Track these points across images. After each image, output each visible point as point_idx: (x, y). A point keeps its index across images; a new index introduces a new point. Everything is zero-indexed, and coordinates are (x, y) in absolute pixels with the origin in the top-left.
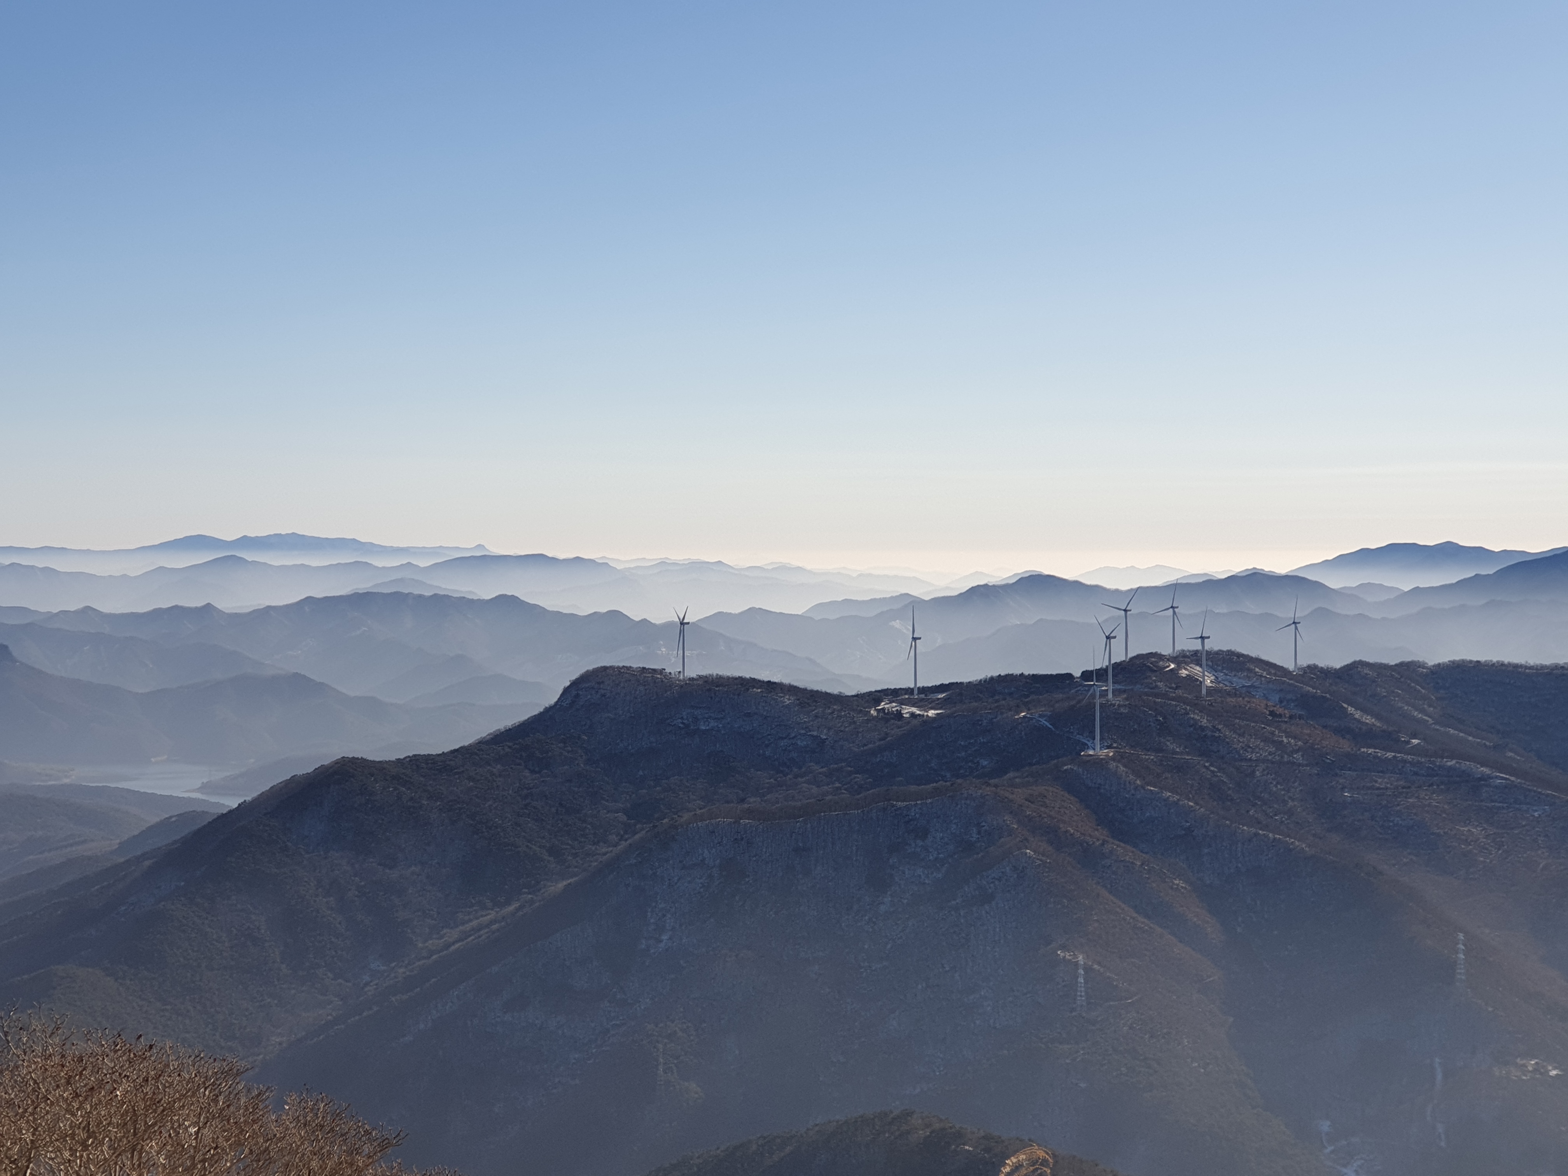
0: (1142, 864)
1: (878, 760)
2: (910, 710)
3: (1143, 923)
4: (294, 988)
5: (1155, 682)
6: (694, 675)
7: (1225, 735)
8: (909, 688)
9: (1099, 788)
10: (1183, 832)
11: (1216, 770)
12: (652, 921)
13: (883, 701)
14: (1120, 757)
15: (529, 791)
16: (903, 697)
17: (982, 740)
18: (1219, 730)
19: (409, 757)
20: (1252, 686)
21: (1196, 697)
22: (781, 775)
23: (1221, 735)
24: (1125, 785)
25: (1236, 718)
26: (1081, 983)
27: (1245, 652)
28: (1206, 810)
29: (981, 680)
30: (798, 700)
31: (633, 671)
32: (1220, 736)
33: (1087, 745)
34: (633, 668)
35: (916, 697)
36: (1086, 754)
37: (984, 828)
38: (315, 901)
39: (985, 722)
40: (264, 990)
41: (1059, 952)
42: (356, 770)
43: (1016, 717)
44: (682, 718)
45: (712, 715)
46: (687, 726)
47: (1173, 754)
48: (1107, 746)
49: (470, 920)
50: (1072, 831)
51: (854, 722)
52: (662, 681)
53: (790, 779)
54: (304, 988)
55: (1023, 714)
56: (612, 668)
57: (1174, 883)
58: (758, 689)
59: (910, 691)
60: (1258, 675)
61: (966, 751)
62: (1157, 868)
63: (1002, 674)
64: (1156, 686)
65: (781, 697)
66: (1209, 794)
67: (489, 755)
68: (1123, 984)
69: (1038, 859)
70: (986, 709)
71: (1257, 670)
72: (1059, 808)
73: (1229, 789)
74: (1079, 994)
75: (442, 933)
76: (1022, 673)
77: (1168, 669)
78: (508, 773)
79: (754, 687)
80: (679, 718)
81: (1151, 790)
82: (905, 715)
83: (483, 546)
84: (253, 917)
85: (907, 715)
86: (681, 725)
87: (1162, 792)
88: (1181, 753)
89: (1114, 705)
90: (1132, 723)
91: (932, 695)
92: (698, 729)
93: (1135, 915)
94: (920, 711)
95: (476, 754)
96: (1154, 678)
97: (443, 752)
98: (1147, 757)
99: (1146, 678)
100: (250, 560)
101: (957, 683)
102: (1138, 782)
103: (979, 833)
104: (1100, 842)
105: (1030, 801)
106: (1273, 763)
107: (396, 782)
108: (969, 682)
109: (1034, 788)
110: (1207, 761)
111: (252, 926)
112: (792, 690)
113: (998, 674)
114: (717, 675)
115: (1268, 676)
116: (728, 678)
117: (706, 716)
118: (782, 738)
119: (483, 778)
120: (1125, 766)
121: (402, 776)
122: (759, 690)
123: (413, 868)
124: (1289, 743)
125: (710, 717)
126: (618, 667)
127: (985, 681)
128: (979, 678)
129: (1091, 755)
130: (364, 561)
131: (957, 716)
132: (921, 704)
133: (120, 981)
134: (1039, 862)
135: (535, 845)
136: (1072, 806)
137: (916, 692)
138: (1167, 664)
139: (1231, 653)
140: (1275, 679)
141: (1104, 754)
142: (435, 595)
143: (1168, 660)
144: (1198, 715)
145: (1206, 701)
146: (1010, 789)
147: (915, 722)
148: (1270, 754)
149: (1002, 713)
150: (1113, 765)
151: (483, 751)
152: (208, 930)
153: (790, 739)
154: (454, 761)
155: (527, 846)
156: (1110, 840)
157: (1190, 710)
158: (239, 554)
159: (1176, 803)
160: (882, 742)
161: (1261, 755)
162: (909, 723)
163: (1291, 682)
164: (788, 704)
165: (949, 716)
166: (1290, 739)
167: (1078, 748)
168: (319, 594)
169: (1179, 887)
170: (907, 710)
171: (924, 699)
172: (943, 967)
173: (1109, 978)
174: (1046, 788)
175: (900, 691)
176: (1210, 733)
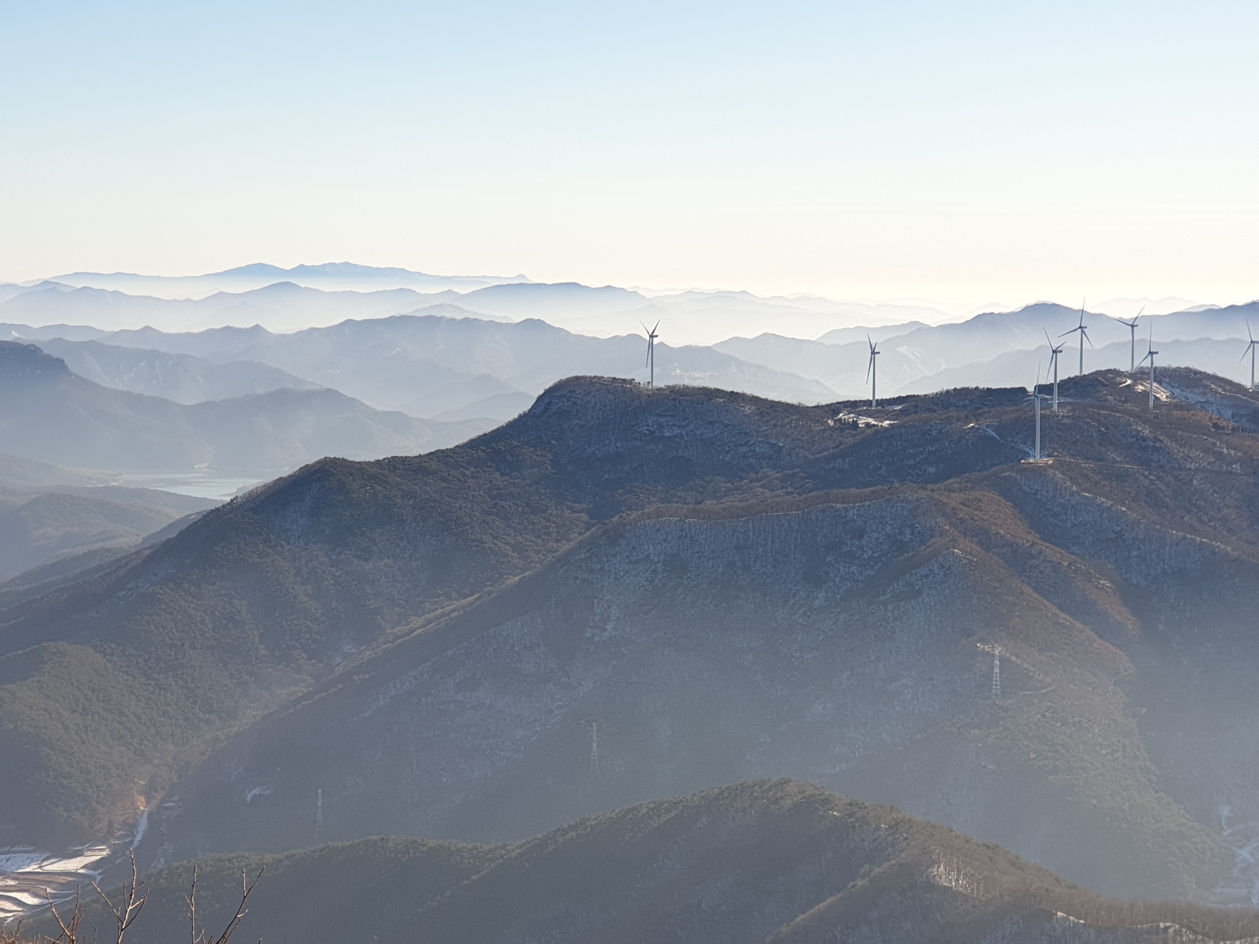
0: (1070, 565)
1: (831, 466)
2: (867, 421)
3: (1064, 619)
4: (270, 667)
5: (1105, 395)
6: (662, 385)
7: (1166, 446)
8: (868, 400)
9: (1035, 494)
10: (1114, 536)
11: (1154, 478)
12: (598, 611)
13: (842, 412)
14: (1059, 465)
15: (498, 492)
16: (862, 409)
17: (930, 449)
18: (1161, 441)
19: (388, 458)
20: (1207, 402)
21: (1143, 410)
22: (738, 480)
23: (1162, 445)
24: (1061, 490)
25: (1179, 429)
26: (996, 673)
27: (1203, 370)
28: (1138, 515)
29: (937, 393)
30: (759, 409)
31: (604, 381)
32: (1161, 447)
33: (1029, 453)
34: (604, 378)
35: (874, 408)
36: (1026, 462)
37: (917, 529)
38: (293, 588)
39: (934, 433)
40: (242, 668)
41: (978, 645)
42: (335, 469)
43: (964, 427)
44: (648, 425)
45: (677, 423)
46: (652, 433)
47: (1113, 463)
48: (1047, 454)
49: (437, 609)
50: (1003, 533)
51: (811, 431)
52: (631, 390)
53: (746, 484)
54: (279, 667)
55: (972, 425)
56: (584, 378)
57: (1099, 583)
58: (720, 399)
59: (869, 403)
60: (1213, 392)
61: (915, 459)
62: (1084, 568)
63: (958, 388)
64: (1106, 400)
65: (743, 407)
66: (1146, 501)
67: (463, 457)
68: (1039, 675)
69: (964, 558)
70: (936, 419)
71: (1213, 386)
72: (994, 512)
73: (1166, 496)
74: (994, 683)
75: (409, 620)
76: (977, 387)
77: (1124, 385)
78: (479, 475)
79: (717, 397)
80: (644, 425)
81: (1085, 496)
82: (860, 425)
83: (524, 276)
84: (235, 602)
85: (863, 426)
86: (647, 432)
87: (1096, 498)
88: (1121, 462)
89: (1058, 416)
90: (1074, 434)
91: (889, 407)
92: (663, 435)
93: (1058, 612)
94: (876, 421)
95: (451, 457)
96: (1105, 392)
97: (420, 455)
98: (1087, 466)
99: (1097, 392)
100: (303, 287)
101: (914, 395)
102: (1074, 488)
103: (912, 533)
104: (1030, 543)
105: (965, 505)
106: (1211, 471)
107: (374, 481)
108: (926, 395)
109: (972, 493)
110: (1147, 470)
111: (233, 610)
112: (755, 400)
113: (953, 388)
114: (684, 385)
115: (1223, 392)
116: (694, 388)
117: (670, 423)
118: (742, 445)
119: (455, 479)
120: (1062, 473)
121: (379, 476)
122: (722, 400)
123: (386, 560)
124: (1229, 454)
125: (674, 425)
126: (590, 377)
127: (941, 394)
128: (935, 392)
129: (1031, 463)
130: (408, 288)
131: (908, 426)
132: (877, 415)
133: (108, 657)
134: (965, 561)
135: (500, 541)
136: (1007, 510)
137: (874, 403)
138: (1124, 380)
139: (1188, 370)
140: (1230, 395)
141: (1044, 462)
142: (466, 318)
143: (1125, 376)
144: (1141, 426)
145: (1151, 414)
146: (946, 493)
147: (869, 431)
148: (1209, 463)
149: (951, 424)
150: (1050, 472)
151: (458, 454)
152: (192, 612)
153: (749, 446)
154: (429, 462)
155: (493, 543)
156: (1040, 542)
157: (1133, 422)
158: (293, 281)
159: (1109, 509)
160: (837, 450)
161: (1200, 465)
162: (863, 432)
163: (1245, 398)
164: (749, 414)
165: (900, 426)
166: (1230, 450)
167: (1020, 456)
168: (359, 316)
169: (1105, 586)
170: (863, 421)
171: (881, 410)
172: (868, 657)
173: (1026, 669)
174: (984, 493)
175: (858, 403)
176: (1151, 444)
